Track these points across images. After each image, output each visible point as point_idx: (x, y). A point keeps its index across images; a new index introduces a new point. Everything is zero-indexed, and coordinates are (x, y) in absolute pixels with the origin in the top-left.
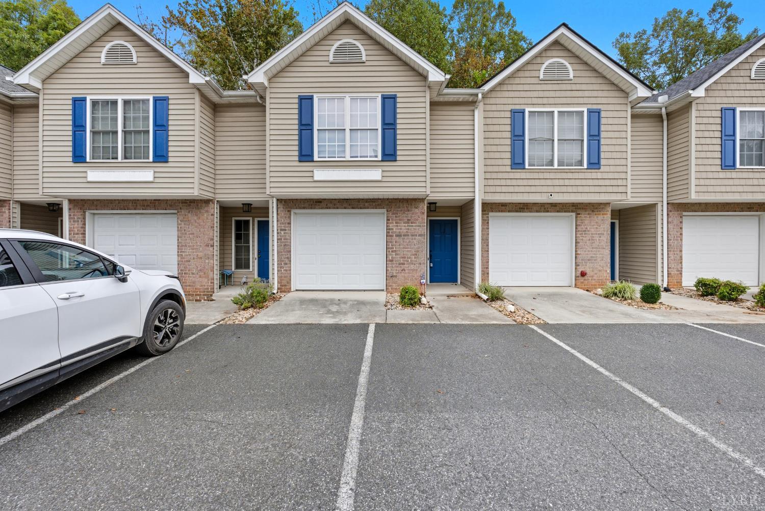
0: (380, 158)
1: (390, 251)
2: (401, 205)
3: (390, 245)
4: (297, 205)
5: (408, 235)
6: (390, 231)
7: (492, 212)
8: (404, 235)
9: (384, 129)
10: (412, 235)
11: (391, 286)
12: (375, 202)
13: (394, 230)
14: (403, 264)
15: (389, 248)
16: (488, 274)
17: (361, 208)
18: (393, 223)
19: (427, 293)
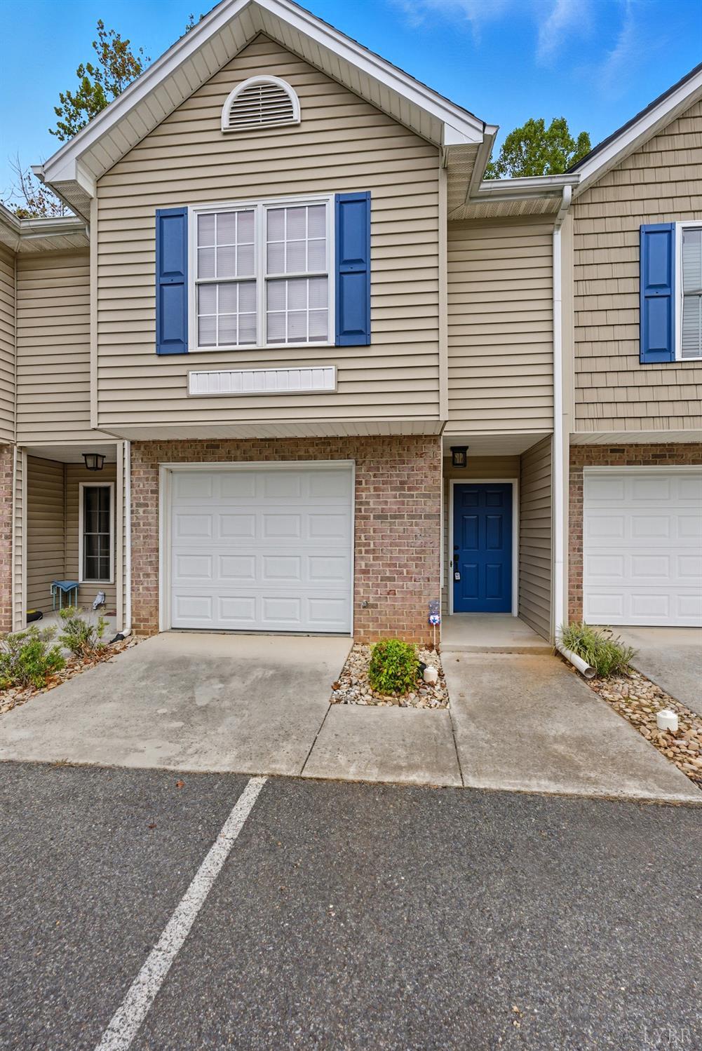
0: (332, 341)
1: (363, 549)
2: (387, 449)
3: (363, 538)
4: (170, 454)
5: (402, 517)
6: (363, 508)
7: (591, 464)
8: (392, 517)
9: (341, 273)
10: (412, 517)
11: (364, 626)
12: (329, 444)
13: (372, 506)
14: (391, 579)
15: (360, 545)
16: (580, 599)
17: (300, 458)
18: (368, 489)
19: (444, 644)
